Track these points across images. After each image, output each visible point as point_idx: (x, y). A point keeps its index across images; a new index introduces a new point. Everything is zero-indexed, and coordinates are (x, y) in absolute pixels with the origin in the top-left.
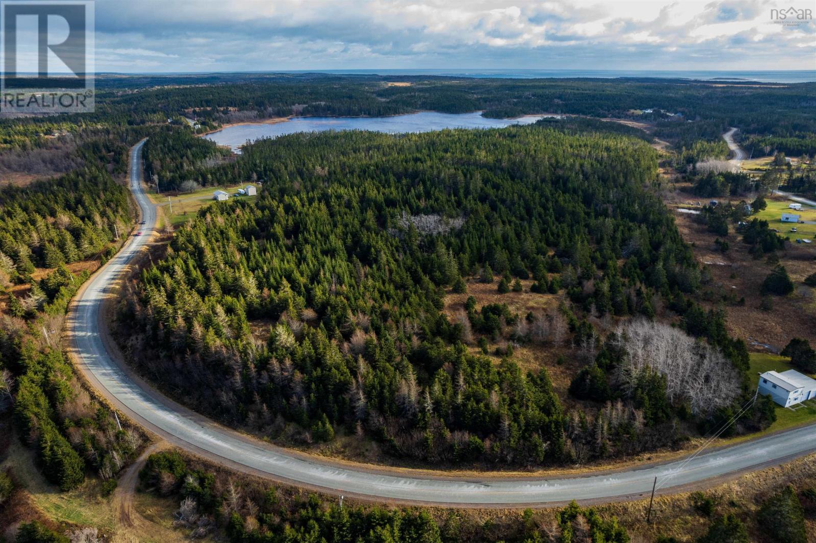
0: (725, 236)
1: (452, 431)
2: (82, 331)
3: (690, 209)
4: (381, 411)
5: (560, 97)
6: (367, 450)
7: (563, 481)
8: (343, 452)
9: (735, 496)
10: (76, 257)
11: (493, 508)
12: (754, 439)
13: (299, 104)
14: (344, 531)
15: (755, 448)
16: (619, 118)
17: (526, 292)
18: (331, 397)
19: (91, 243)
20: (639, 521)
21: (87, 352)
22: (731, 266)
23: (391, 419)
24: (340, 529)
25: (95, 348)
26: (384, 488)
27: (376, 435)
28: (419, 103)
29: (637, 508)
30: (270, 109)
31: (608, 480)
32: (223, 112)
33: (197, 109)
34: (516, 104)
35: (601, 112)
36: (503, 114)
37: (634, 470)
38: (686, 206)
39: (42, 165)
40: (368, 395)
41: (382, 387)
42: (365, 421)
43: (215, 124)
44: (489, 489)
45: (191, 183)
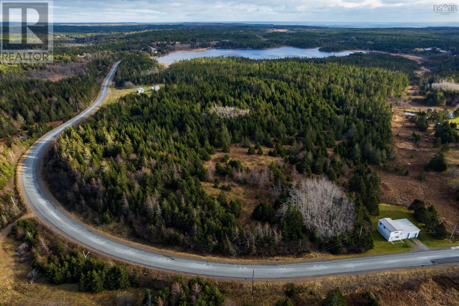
0: (425, 131)
1: (167, 227)
2: (31, 155)
3: (412, 113)
4: (135, 212)
5: (372, 40)
6: (124, 231)
7: (217, 264)
8: (113, 230)
9: (315, 289)
10: (55, 118)
11: (166, 271)
12: (353, 258)
13: (215, 41)
14: (79, 270)
15: (349, 263)
16: (406, 53)
17: (265, 155)
18: (113, 201)
19: (64, 112)
20: (247, 293)
21: (27, 166)
22: (415, 150)
23: (139, 217)
24: (78, 268)
25: (32, 165)
26: (119, 252)
27: (130, 224)
28: (284, 41)
29: (249, 286)
30: (198, 43)
31: (243, 267)
32: (172, 45)
33: (159, 43)
34: (343, 44)
35: (396, 49)
36: (331, 49)
37: (263, 265)
38: (410, 110)
39: (70, 71)
40: (130, 203)
41: (138, 199)
42: (126, 216)
43: (165, 51)
44: (172, 261)
45: (130, 83)
